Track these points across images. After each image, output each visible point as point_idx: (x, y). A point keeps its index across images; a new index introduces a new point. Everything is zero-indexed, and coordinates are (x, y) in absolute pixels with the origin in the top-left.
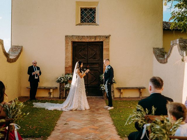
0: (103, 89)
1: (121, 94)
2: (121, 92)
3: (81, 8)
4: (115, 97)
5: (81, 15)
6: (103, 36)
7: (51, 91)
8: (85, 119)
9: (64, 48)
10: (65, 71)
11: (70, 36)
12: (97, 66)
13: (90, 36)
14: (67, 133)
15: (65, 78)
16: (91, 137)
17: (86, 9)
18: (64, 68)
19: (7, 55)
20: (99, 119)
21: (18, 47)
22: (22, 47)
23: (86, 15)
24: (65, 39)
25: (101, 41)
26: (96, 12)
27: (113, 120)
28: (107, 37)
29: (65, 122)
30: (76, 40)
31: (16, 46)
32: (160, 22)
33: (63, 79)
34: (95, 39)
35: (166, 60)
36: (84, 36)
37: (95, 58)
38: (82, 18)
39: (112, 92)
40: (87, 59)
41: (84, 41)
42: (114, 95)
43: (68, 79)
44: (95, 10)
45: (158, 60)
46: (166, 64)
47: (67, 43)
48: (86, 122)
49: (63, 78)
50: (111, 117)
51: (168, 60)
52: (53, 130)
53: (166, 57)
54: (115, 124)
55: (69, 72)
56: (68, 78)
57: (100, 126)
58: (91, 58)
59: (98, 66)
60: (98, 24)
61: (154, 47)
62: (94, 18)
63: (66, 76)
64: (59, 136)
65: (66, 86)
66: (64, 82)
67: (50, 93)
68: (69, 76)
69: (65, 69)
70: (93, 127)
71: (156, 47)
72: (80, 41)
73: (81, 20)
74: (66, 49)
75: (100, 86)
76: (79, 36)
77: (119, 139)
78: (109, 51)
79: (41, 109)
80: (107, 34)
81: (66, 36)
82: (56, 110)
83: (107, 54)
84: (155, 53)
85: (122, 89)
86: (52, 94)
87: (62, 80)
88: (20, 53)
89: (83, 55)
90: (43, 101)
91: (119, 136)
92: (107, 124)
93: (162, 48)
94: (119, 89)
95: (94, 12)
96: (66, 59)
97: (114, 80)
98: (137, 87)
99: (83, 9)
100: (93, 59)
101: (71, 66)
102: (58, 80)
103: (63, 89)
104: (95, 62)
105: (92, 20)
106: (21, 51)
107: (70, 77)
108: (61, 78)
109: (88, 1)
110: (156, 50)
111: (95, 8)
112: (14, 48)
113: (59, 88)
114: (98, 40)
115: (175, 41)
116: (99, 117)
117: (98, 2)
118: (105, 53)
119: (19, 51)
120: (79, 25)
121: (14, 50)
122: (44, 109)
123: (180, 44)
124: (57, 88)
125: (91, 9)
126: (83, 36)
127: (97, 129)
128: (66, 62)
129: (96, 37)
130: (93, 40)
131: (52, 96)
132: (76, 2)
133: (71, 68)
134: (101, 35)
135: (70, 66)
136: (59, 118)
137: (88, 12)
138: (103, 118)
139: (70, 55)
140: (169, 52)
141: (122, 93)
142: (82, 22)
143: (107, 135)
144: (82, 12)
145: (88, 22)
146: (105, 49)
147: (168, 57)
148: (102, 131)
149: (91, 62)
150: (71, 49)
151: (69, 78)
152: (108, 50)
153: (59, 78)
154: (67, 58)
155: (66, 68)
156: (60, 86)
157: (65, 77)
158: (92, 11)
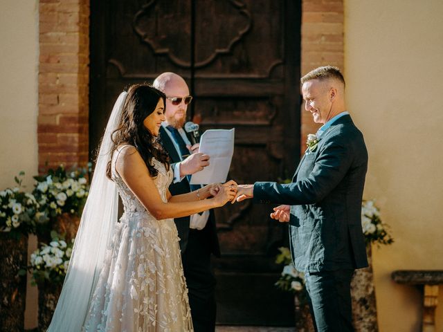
0: (296, 286)
1: (428, 320)
2: (428, 303)
10: (41, 150)
12: (257, 118)
15: (31, 199)
18: (33, 128)
33: (17, 208)
37: (244, 66)
39: (363, 301)
40: (193, 70)
43: (53, 205)
49: (20, 198)
55: (68, 159)
56: (53, 199)
58: (219, 64)
59: (266, 117)
63: (43, 187)
65: (38, 261)
66: (25, 228)
68: (66, 184)
69: (40, 140)
75: (280, 259)
78: (342, 12)
83: (331, 38)
85: (432, 283)
87: (10, 212)
89: (163, 43)
94: (413, 285)
97: (375, 220)
100: (235, 69)
101: (81, 120)
103: (24, 278)
104: (243, 89)
107: (70, 193)
108: (5, 200)
118: (311, 25)
128: (43, 91)
133: (80, 131)
135: (71, 119)
139: (72, 41)
141: (431, 310)
149: (219, 90)
151: (62, 198)
152: (333, 9)
154: (53, 65)
155: (43, 129)
157: (37, 193)
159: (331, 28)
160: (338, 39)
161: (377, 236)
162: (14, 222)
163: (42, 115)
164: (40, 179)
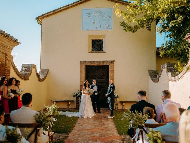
3: (92, 40)
4: (118, 108)
5: (92, 45)
6: (109, 61)
7: (70, 103)
8: (95, 123)
9: (79, 71)
10: (80, 88)
11: (83, 61)
12: (104, 84)
13: (99, 61)
14: (82, 131)
16: (99, 134)
17: (96, 41)
18: (79, 86)
19: (38, 76)
20: (105, 123)
21: (45, 69)
22: (48, 70)
23: (96, 45)
24: (80, 64)
25: (107, 65)
26: (104, 42)
27: (115, 124)
28: (112, 62)
29: (80, 125)
30: (89, 65)
31: (44, 69)
32: (154, 50)
33: (78, 94)
34: (103, 64)
35: (158, 79)
36: (95, 61)
37: (103, 79)
38: (93, 47)
39: (116, 104)
40: (97, 79)
41: (95, 65)
42: (117, 107)
44: (103, 41)
45: (152, 80)
46: (158, 83)
47: (81, 67)
48: (96, 125)
49: (78, 93)
50: (114, 122)
51: (160, 79)
52: (73, 129)
53: (157, 78)
54: (116, 127)
57: (106, 128)
58: (100, 78)
60: (105, 52)
61: (150, 69)
62: (102, 47)
63: (81, 92)
64: (77, 133)
67: (69, 105)
70: (101, 128)
71: (151, 69)
72: (92, 65)
73: (92, 49)
74: (81, 71)
76: (90, 62)
77: (119, 135)
78: (114, 72)
79: (63, 116)
80: (112, 60)
81: (81, 61)
82: (73, 117)
83: (112, 75)
84: (150, 74)
85: (124, 103)
86: (70, 106)
87: (77, 95)
88: (47, 75)
89: (94, 76)
90: (63, 110)
91: (119, 134)
92: (111, 127)
93: (155, 70)
94: (122, 103)
95: (102, 43)
96: (80, 79)
97: (117, 95)
98: (136, 101)
99: (94, 40)
100: (102, 79)
102: (75, 95)
104: (103, 81)
105: (101, 49)
106: (48, 73)
108: (77, 93)
109: (97, 34)
110: (151, 71)
111: (103, 39)
112: (43, 71)
113: (75, 101)
114: (105, 64)
115: (164, 65)
116: (105, 122)
117: (105, 35)
118: (110, 74)
119: (46, 73)
120: (91, 52)
121: (42, 72)
122: (65, 116)
123: (168, 67)
124: (73, 101)
125: (100, 41)
126: (93, 61)
127: (103, 130)
128: (80, 81)
129: (103, 62)
130: (101, 64)
131: (70, 107)
132: (89, 35)
134: (107, 60)
136: (76, 122)
137: (98, 43)
138: (108, 123)
139: (84, 76)
140: (160, 74)
141: (124, 106)
142: (93, 50)
143: (110, 133)
144: (93, 43)
145: (97, 50)
146: (111, 71)
147: (159, 77)
148: (106, 131)
149: (100, 81)
150: (84, 71)
153: (76, 93)
156: (76, 100)
157: (80, 93)
158: (101, 42)
159: (112, 74)
160: (113, 75)
161: (118, 97)
162: (78, 96)
163: (80, 84)
164: (81, 91)
